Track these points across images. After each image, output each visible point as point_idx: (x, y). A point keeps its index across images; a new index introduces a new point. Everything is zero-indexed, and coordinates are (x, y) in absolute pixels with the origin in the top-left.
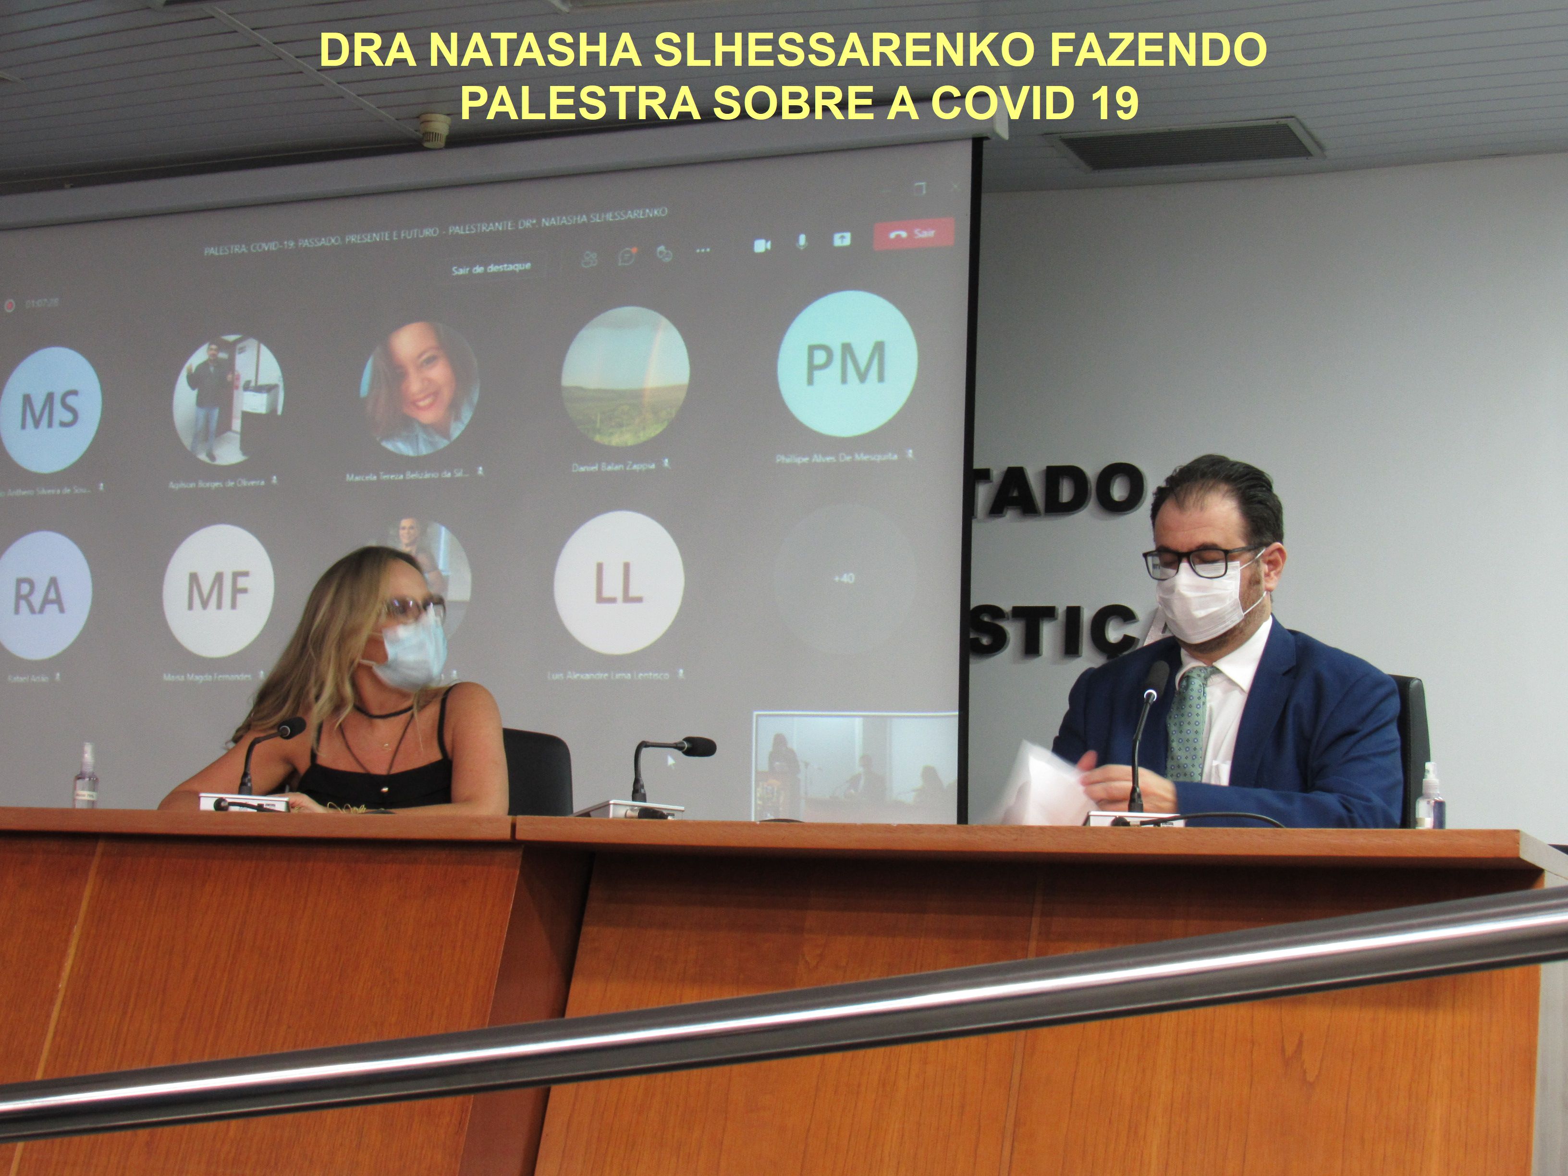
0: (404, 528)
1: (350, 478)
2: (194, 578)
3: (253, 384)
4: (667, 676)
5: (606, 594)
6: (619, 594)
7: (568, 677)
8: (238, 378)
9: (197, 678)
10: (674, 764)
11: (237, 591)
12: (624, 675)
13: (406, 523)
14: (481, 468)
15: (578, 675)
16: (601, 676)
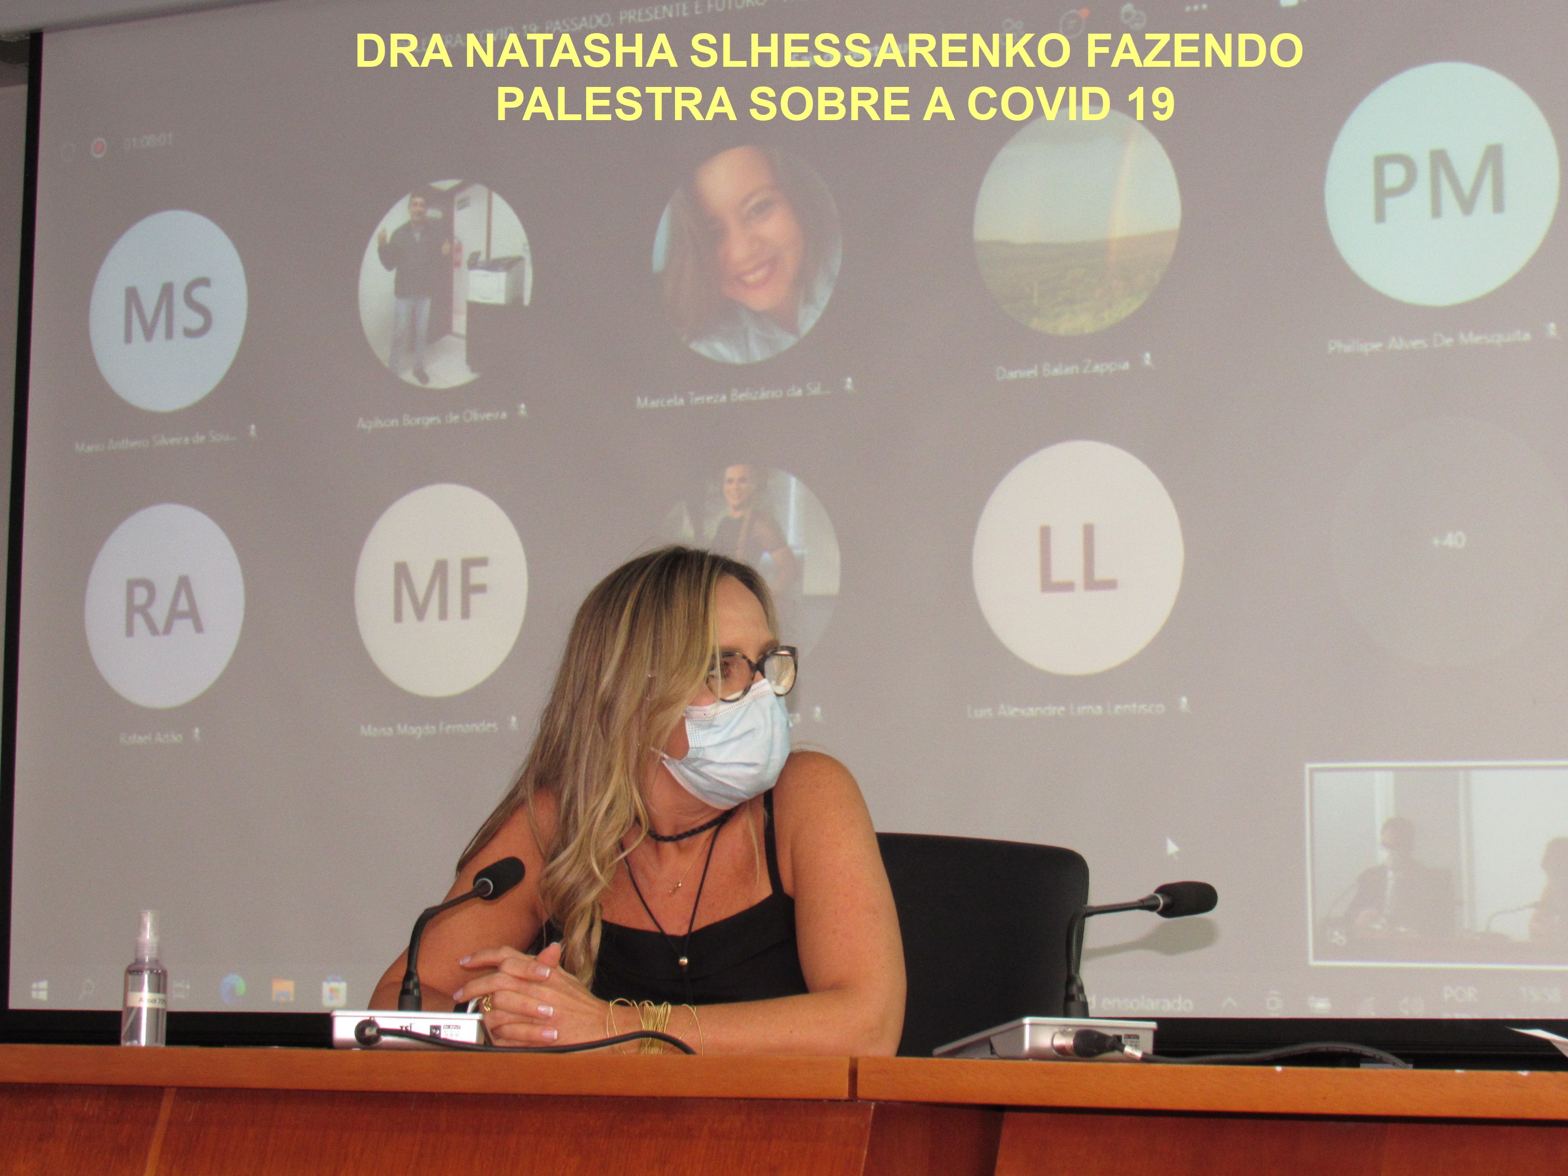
0: (730, 481)
1: (642, 403)
2: (402, 571)
3: (483, 257)
4: (1161, 708)
5: (1057, 576)
6: (1077, 577)
7: (1000, 713)
8: (459, 249)
9: (413, 730)
10: (1178, 853)
11: (469, 589)
12: (1091, 707)
13: (733, 472)
14: (849, 380)
15: (1016, 709)
16: (1054, 710)
